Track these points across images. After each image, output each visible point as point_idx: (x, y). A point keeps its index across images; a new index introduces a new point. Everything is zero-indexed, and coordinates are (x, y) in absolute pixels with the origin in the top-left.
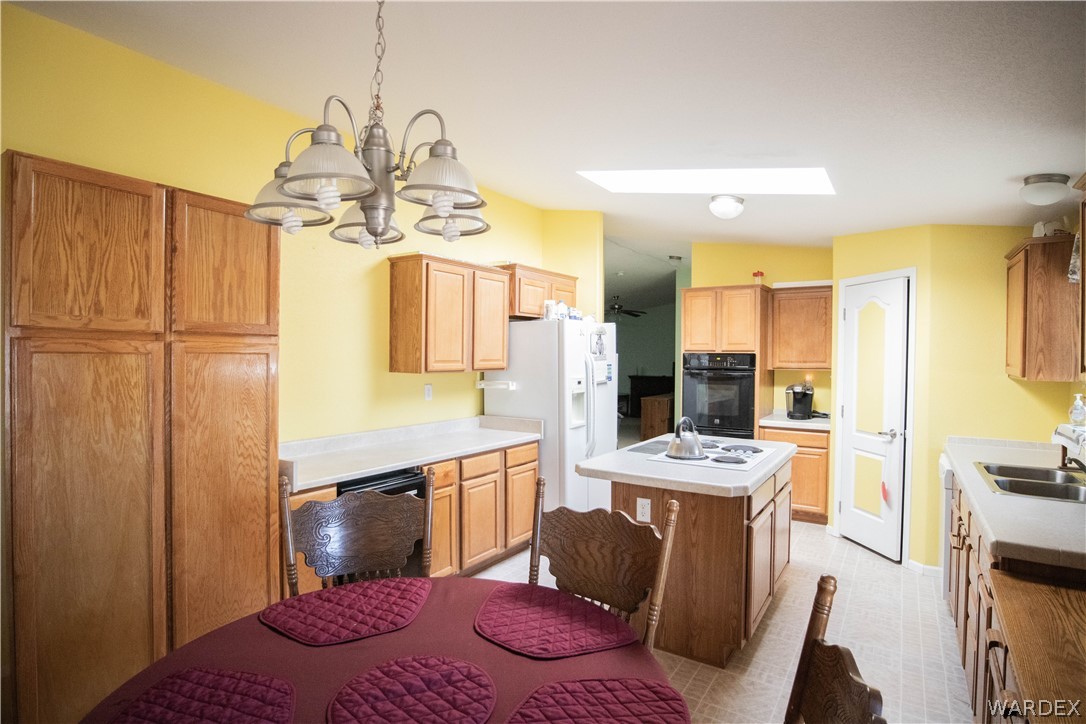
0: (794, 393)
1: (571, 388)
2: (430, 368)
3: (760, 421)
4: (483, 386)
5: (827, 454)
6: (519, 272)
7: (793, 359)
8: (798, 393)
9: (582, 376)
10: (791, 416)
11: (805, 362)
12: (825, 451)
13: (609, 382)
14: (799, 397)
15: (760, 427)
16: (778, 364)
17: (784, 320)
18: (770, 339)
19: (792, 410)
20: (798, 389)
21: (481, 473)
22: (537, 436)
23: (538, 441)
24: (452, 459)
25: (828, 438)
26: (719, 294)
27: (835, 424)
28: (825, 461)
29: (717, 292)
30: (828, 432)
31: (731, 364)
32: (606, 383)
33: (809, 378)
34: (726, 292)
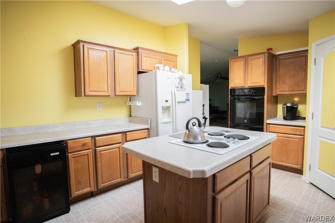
0: (287, 107)
1: (161, 103)
2: (87, 94)
3: (267, 121)
4: (130, 104)
5: (304, 138)
6: (140, 50)
7: (287, 90)
8: (289, 106)
9: (169, 98)
10: (285, 118)
11: (293, 91)
12: (303, 137)
13: (187, 102)
14: (289, 109)
15: (267, 124)
16: (278, 93)
17: (282, 71)
18: (274, 80)
19: (285, 115)
20: (289, 105)
21: (108, 143)
22: (147, 127)
23: (148, 129)
24: (89, 137)
25: (304, 130)
26: (246, 59)
27: (309, 123)
28: (302, 142)
29: (246, 58)
30: (304, 127)
31: (252, 93)
32: (185, 102)
33: (296, 99)
34: (250, 58)
